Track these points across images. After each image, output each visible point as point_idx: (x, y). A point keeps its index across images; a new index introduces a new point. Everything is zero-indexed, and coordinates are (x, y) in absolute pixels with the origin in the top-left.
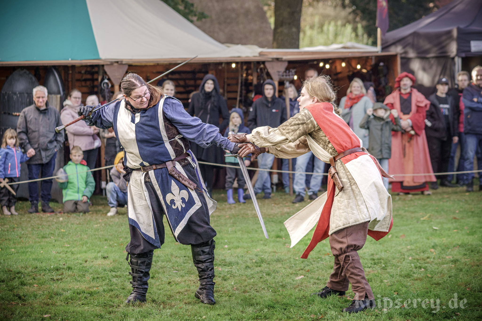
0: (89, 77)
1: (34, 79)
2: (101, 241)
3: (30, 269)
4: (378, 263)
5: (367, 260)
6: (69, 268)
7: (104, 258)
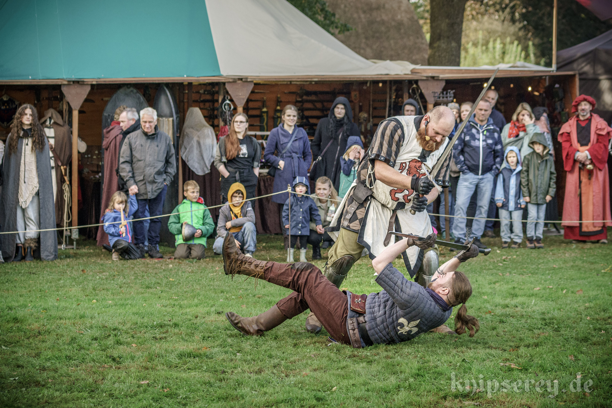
0: (208, 97)
1: (142, 99)
2: (216, 293)
3: (129, 325)
4: (550, 323)
5: (537, 319)
6: (176, 325)
7: (219, 313)
